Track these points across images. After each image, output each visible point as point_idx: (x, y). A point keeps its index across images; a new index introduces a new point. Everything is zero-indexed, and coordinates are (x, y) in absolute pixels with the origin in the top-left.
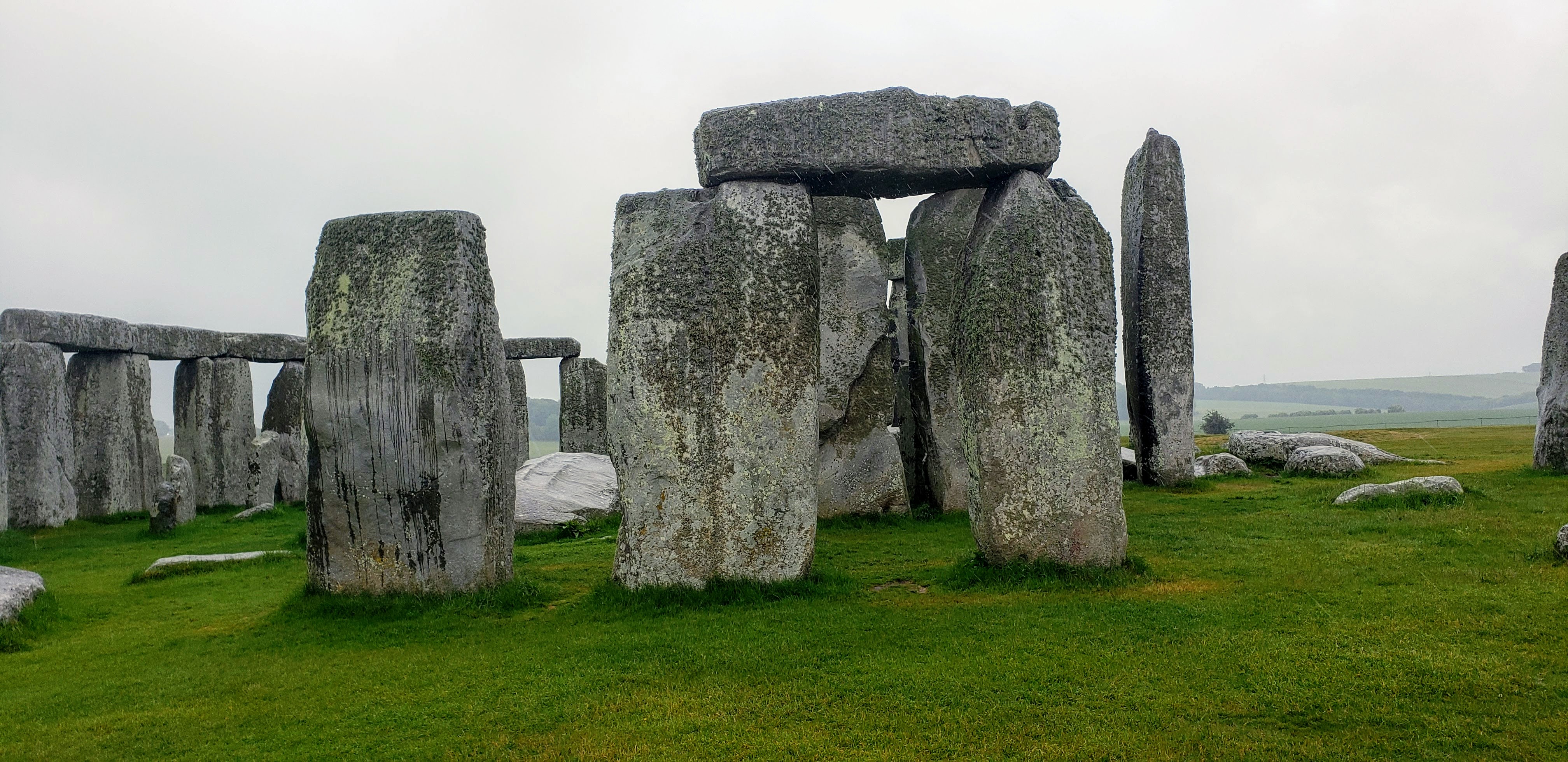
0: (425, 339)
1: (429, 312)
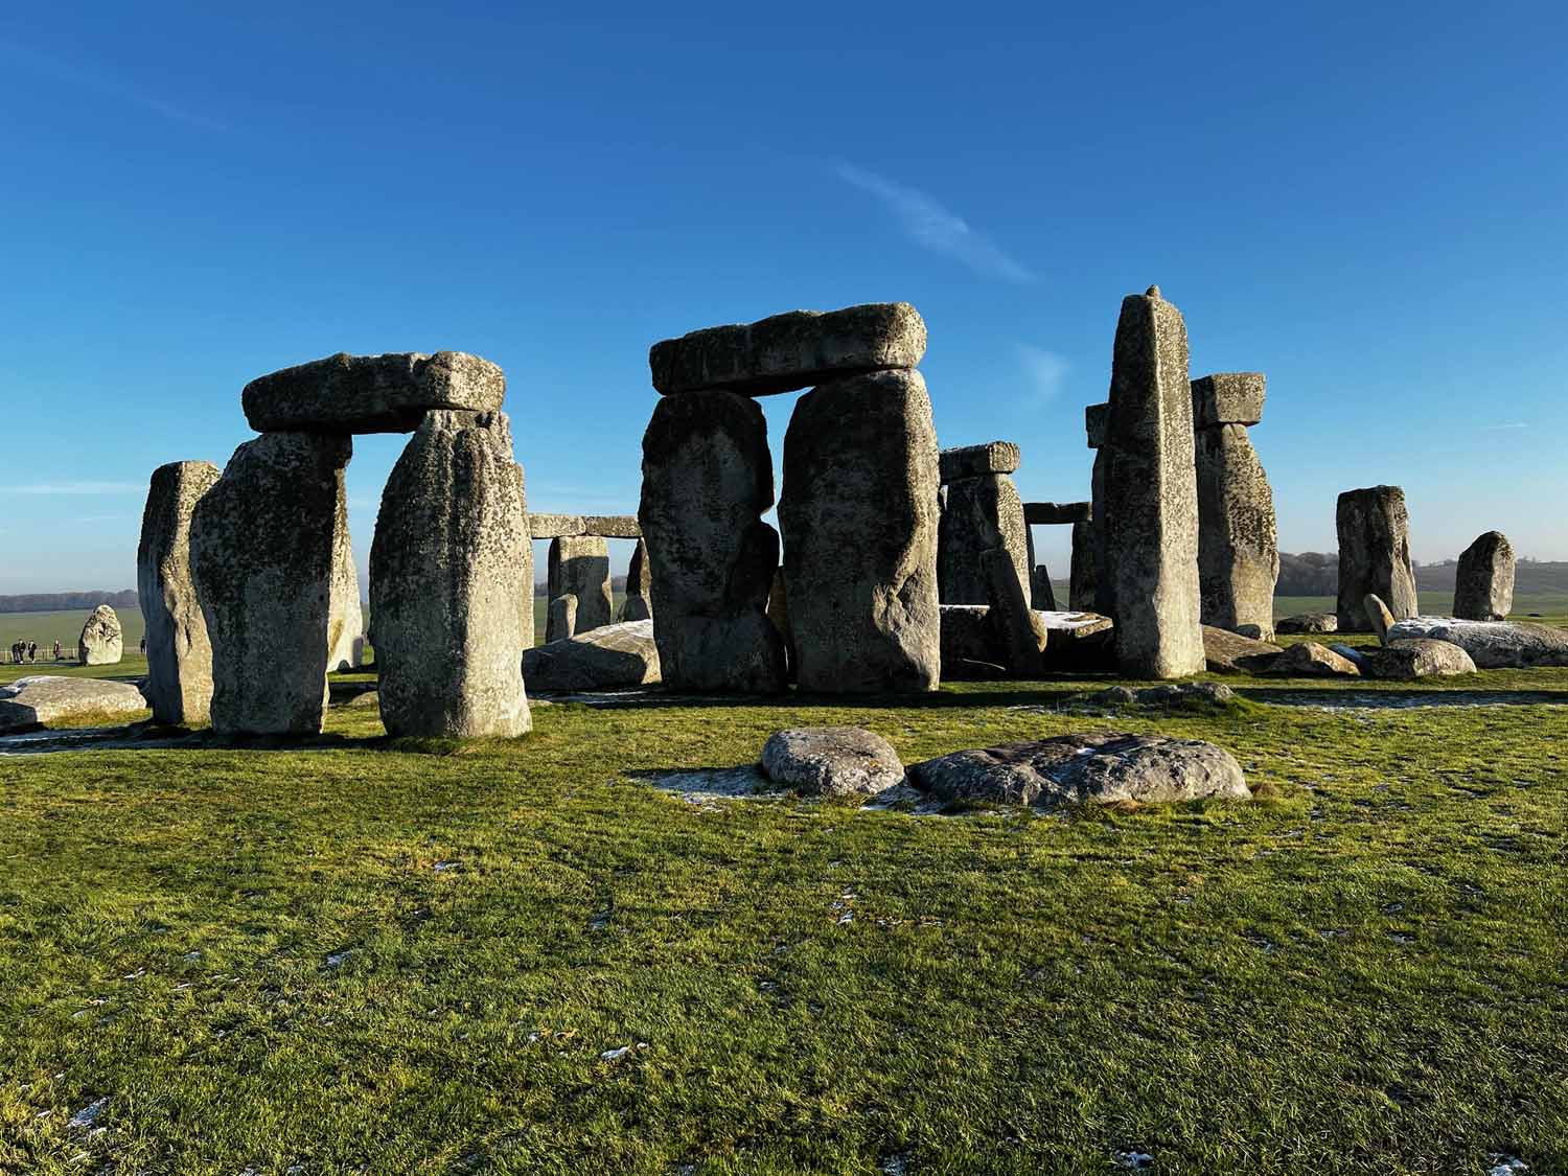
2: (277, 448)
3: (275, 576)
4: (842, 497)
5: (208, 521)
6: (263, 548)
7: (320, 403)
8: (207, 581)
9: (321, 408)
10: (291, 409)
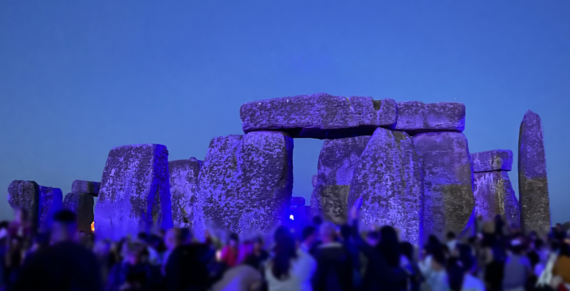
0: (134, 195)
2: (265, 141)
3: (261, 214)
5: (215, 179)
6: (254, 197)
7: (310, 118)
8: (211, 216)
9: (310, 121)
10: (285, 120)
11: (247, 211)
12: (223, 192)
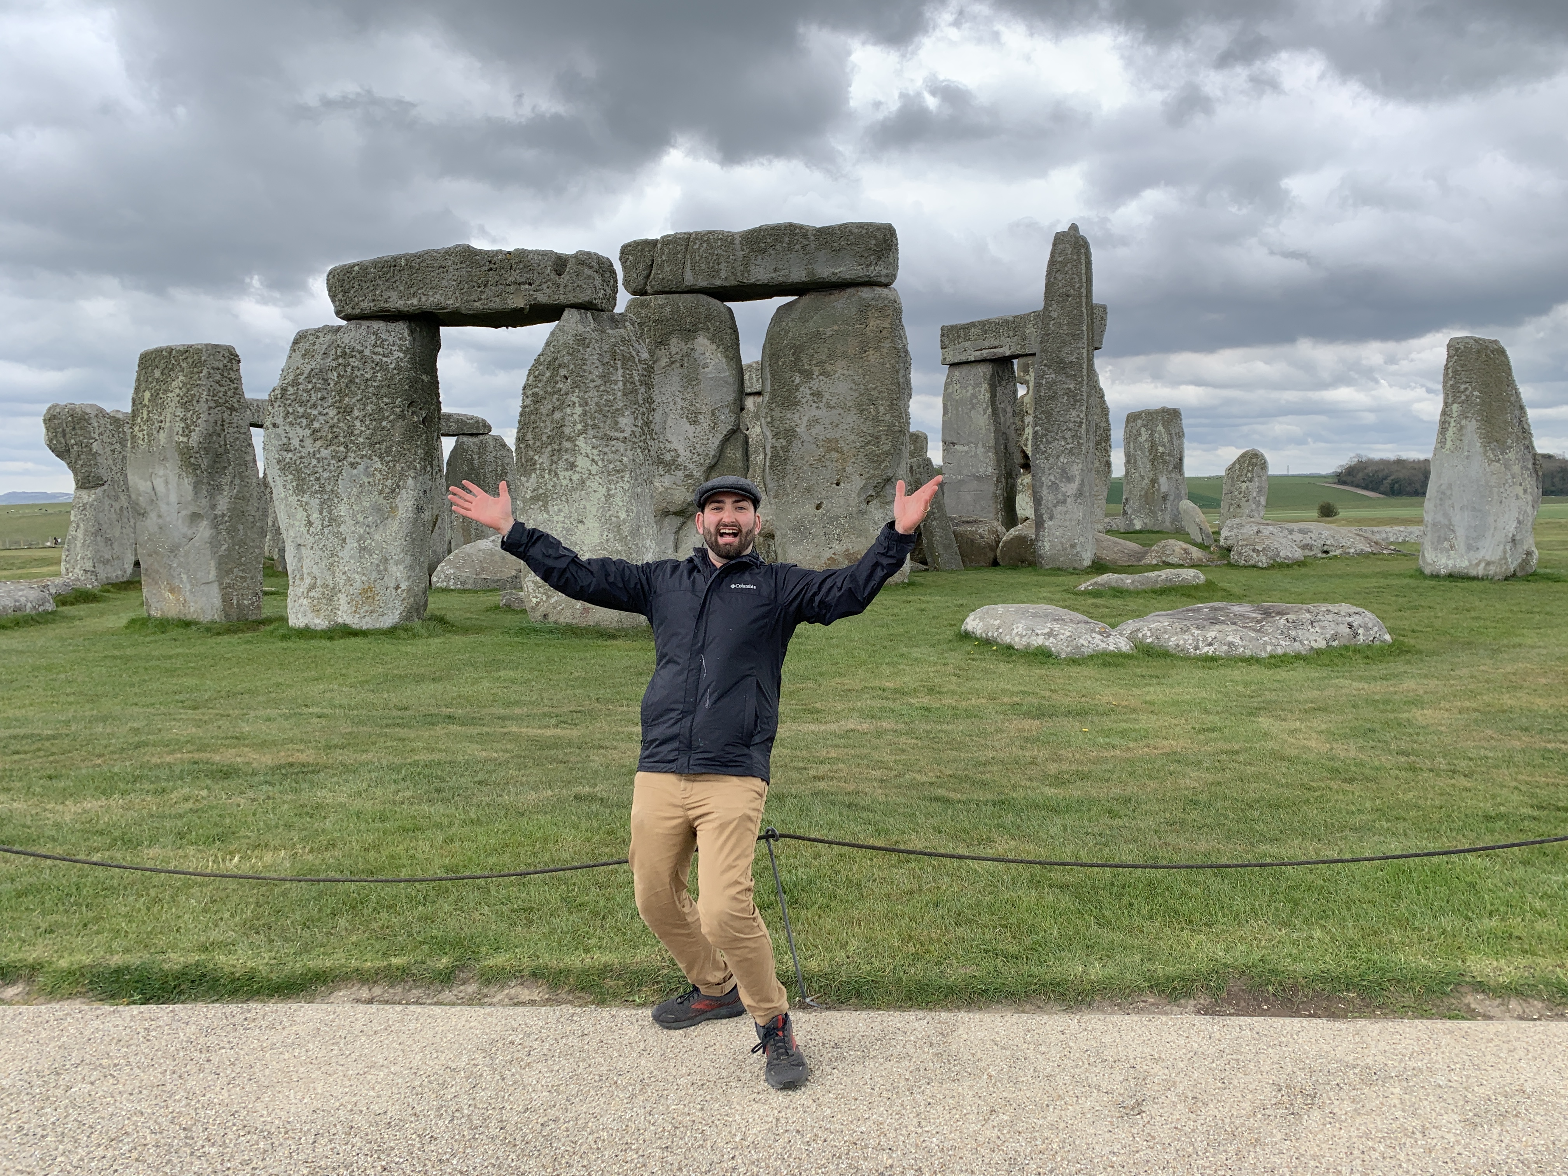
0: (181, 439)
1: (184, 419)
2: (373, 337)
3: (376, 469)
4: (828, 406)
5: (291, 410)
6: (361, 440)
7: (441, 295)
8: (291, 473)
9: (442, 300)
10: (400, 298)
11: (353, 465)
12: (308, 432)
